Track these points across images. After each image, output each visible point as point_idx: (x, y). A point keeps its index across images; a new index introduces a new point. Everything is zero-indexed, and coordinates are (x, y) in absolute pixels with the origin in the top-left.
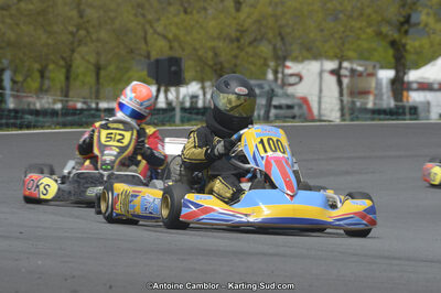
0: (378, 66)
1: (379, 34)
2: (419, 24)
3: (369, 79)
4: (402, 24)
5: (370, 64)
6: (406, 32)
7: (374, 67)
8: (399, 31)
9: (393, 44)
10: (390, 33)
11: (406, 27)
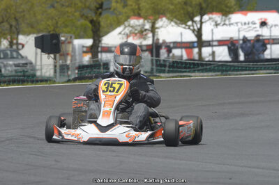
0: (73, 37)
1: (82, 16)
2: (110, 9)
3: (68, 45)
4: (98, 9)
5: (69, 35)
6: (100, 14)
7: (71, 37)
8: (96, 13)
9: (92, 22)
10: (90, 15)
11: (100, 10)
